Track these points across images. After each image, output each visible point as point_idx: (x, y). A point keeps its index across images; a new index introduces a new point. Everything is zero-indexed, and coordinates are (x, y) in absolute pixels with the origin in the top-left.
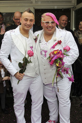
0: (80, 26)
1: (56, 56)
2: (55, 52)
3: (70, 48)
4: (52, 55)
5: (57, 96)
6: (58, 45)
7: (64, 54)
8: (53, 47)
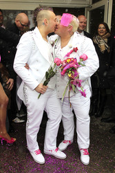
0: (99, 30)
1: (68, 66)
2: (68, 61)
3: (87, 57)
4: (65, 64)
5: (73, 111)
6: (74, 53)
7: (80, 64)
8: (68, 55)
